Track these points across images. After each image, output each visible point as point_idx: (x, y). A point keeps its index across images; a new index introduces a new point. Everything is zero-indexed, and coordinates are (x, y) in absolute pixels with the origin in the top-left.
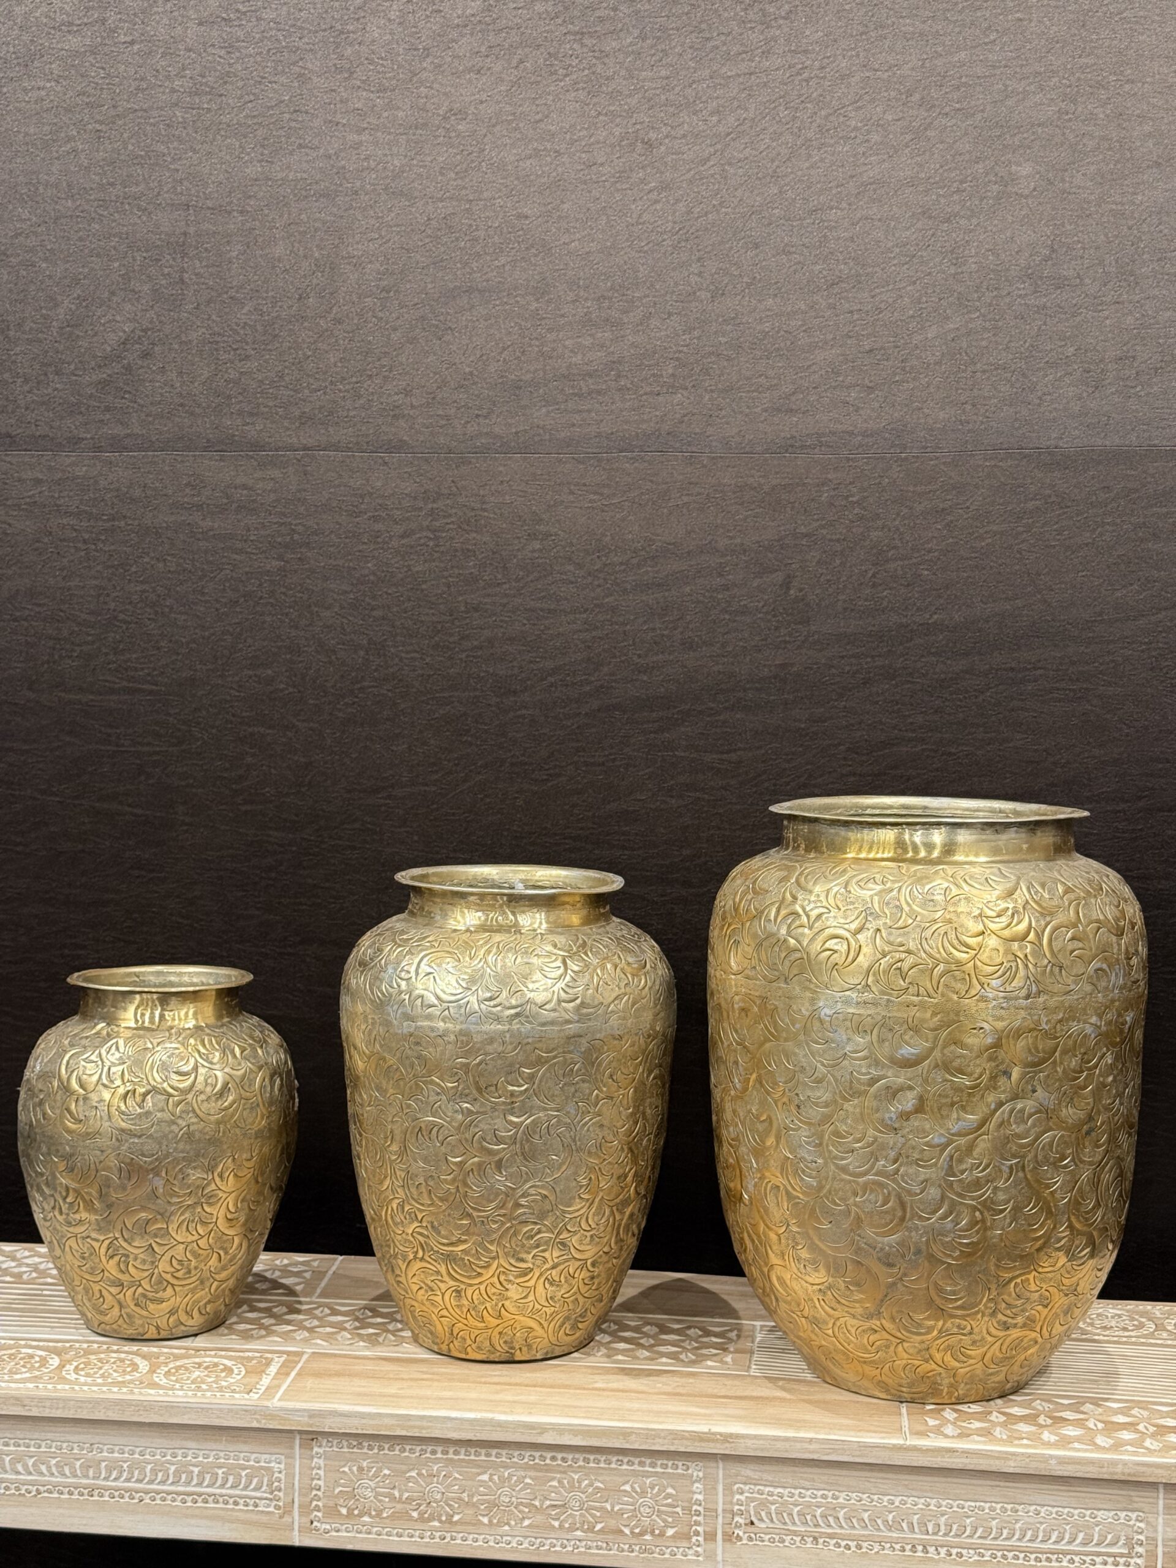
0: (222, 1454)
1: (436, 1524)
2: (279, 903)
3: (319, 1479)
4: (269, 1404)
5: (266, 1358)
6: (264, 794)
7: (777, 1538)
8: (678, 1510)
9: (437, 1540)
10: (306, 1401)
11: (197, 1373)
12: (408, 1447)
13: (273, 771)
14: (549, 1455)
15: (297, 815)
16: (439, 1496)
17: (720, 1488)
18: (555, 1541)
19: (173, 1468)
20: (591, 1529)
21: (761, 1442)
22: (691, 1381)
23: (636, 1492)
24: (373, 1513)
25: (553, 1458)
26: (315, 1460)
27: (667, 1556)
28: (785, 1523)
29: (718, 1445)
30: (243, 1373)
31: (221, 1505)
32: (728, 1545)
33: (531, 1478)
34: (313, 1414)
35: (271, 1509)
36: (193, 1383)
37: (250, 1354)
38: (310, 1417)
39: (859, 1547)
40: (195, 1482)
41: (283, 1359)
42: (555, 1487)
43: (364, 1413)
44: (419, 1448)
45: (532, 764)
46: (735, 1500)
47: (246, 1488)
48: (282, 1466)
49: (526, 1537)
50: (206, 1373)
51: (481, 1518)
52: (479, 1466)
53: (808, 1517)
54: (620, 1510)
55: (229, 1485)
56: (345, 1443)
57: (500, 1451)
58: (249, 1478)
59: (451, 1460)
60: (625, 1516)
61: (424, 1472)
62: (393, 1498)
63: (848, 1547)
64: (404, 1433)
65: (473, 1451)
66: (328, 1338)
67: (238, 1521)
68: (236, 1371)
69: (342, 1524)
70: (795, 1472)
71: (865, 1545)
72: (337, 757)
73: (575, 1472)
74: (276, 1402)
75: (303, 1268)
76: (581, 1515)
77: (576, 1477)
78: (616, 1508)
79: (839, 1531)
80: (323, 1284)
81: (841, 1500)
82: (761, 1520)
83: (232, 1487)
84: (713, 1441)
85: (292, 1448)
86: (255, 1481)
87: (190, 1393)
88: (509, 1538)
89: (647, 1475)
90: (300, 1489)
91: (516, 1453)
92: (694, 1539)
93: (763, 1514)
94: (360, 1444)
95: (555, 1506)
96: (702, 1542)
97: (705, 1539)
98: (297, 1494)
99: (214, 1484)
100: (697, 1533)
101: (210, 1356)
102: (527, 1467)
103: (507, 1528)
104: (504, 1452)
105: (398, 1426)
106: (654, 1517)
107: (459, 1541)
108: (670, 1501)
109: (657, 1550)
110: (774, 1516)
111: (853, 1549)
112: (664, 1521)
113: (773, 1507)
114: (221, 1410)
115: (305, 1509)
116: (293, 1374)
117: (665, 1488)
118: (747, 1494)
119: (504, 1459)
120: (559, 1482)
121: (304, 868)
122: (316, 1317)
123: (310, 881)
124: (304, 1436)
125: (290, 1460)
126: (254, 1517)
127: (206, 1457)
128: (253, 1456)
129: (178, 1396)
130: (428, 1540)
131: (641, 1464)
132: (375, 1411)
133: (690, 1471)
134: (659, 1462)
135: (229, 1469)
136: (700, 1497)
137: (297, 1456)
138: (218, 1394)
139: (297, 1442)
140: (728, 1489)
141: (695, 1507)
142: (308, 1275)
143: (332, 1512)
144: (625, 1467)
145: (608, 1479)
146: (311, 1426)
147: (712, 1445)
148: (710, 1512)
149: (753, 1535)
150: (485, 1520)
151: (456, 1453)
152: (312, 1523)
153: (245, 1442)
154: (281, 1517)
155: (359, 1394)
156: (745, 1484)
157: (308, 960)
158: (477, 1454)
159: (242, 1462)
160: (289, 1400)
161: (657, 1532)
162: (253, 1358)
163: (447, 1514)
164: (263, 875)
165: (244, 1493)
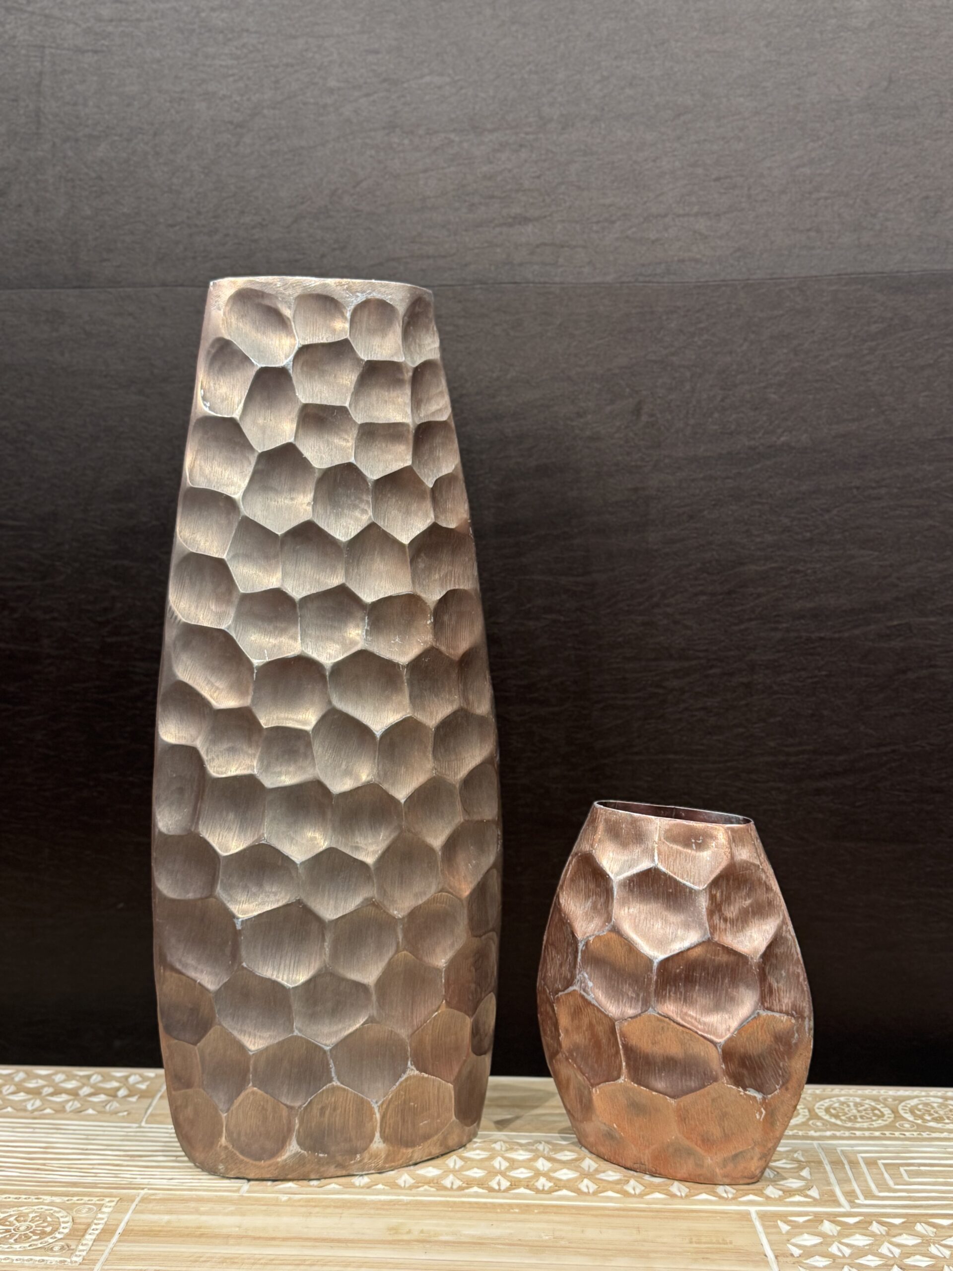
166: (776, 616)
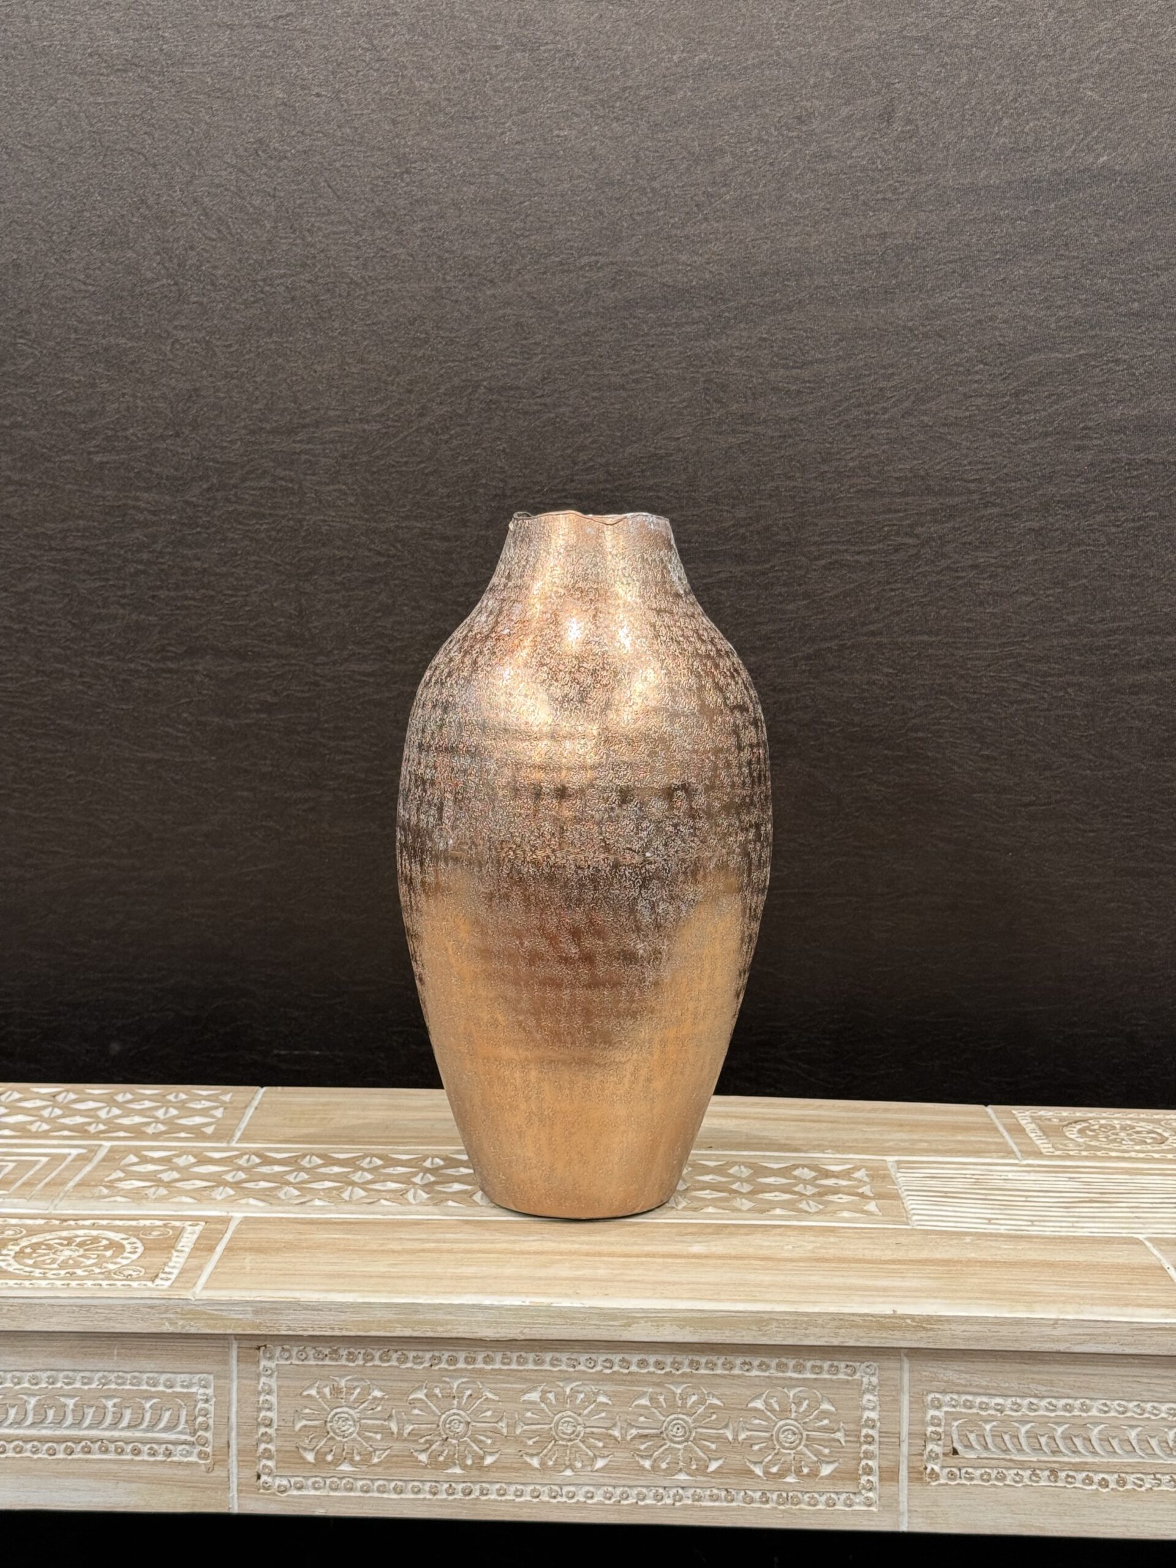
0: (112, 1376)
1: (457, 1470)
2: (153, 597)
3: (269, 1409)
4: (187, 1295)
5: (173, 1228)
6: (127, 438)
7: (994, 1473)
8: (839, 1435)
9: (460, 1496)
10: (246, 1289)
11: (67, 1253)
12: (411, 1355)
13: (139, 403)
14: (635, 1358)
15: (176, 470)
16: (461, 1428)
17: (905, 1400)
18: (644, 1490)
19: (33, 1401)
20: (702, 1470)
21: (977, 1328)
22: (832, 1240)
23: (773, 1411)
24: (357, 1458)
25: (642, 1363)
26: (263, 1379)
27: (820, 1507)
28: (1006, 1451)
29: (908, 1335)
30: (140, 1250)
31: (112, 1456)
32: (917, 1487)
33: (606, 1394)
34: (260, 1308)
35: (193, 1459)
36: (61, 1267)
37: (147, 1223)
38: (256, 1312)
39: (1122, 1482)
40: (69, 1421)
41: (199, 1229)
42: (645, 1407)
43: (342, 1304)
44: (428, 1355)
45: (518, 388)
46: (928, 1418)
47: (152, 1427)
48: (210, 1391)
49: (598, 1486)
50: (81, 1252)
51: (528, 1459)
52: (526, 1380)
53: (1043, 1440)
54: (748, 1438)
55: (124, 1423)
56: (311, 1352)
57: (558, 1355)
58: (158, 1412)
59: (480, 1370)
60: (756, 1448)
61: (437, 1391)
62: (388, 1434)
63: (1104, 1483)
64: (408, 1333)
65: (514, 1356)
66: (265, 1196)
67: (140, 1478)
68: (128, 1248)
69: (306, 1478)
70: (1023, 1372)
71: (1130, 1478)
72: (235, 381)
73: (678, 1384)
74: (199, 1292)
75: (207, 1104)
76: (685, 1448)
77: (679, 1391)
78: (742, 1436)
79: (1090, 1460)
80: (243, 1126)
81: (1094, 1412)
82: (970, 1447)
83: (129, 1427)
84: (899, 1328)
85: (226, 1362)
86: (167, 1415)
87: (59, 1283)
88: (572, 1489)
89: (792, 1383)
90: (239, 1426)
91: (583, 1358)
92: (864, 1479)
93: (972, 1437)
94: (336, 1351)
95: (646, 1436)
96: (877, 1484)
97: (881, 1480)
98: (234, 1434)
99: (100, 1423)
100: (869, 1471)
101: (84, 1227)
102: (600, 1378)
103: (568, 1472)
104: (564, 1357)
105: (399, 1321)
106: (801, 1447)
107: (493, 1497)
108: (826, 1422)
109: (806, 1497)
110: (989, 1440)
111: (1112, 1485)
112: (817, 1453)
113: (988, 1427)
114: (110, 1307)
115: (248, 1456)
116: (220, 1249)
117: (819, 1403)
118: (945, 1409)
119: (564, 1367)
120: (651, 1399)
121: (190, 547)
122: (240, 1168)
123: (197, 564)
124: (245, 1344)
125: (221, 1382)
126: (166, 1472)
127: (87, 1381)
128: (163, 1378)
129: (39, 1289)
130: (444, 1496)
131: (781, 1367)
132: (360, 1300)
133: (857, 1376)
134: (809, 1364)
135: (124, 1399)
136: (873, 1415)
137: (235, 1375)
138: (104, 1283)
139: (234, 1353)
140: (918, 1403)
141: (864, 1431)
142: (219, 1113)
143: (291, 1459)
144: (755, 1373)
145: (727, 1391)
146: (258, 1327)
147: (898, 1334)
148: (890, 1437)
149: (955, 1470)
150: (535, 1462)
151: (488, 1360)
152: (259, 1477)
153: (149, 1357)
154: (208, 1472)
155: (330, 1276)
156: (944, 1392)
157: (198, 678)
158: (521, 1361)
159: (145, 1387)
160: (221, 1288)
161: (806, 1471)
162: (153, 1228)
163: (475, 1456)
164: (129, 555)
165: (150, 1435)
166: (1084, 428)
